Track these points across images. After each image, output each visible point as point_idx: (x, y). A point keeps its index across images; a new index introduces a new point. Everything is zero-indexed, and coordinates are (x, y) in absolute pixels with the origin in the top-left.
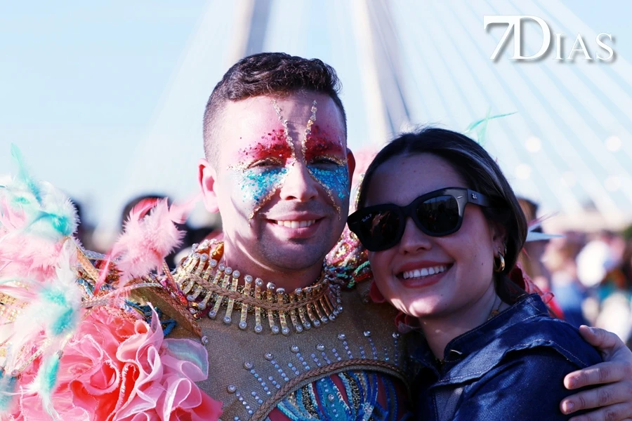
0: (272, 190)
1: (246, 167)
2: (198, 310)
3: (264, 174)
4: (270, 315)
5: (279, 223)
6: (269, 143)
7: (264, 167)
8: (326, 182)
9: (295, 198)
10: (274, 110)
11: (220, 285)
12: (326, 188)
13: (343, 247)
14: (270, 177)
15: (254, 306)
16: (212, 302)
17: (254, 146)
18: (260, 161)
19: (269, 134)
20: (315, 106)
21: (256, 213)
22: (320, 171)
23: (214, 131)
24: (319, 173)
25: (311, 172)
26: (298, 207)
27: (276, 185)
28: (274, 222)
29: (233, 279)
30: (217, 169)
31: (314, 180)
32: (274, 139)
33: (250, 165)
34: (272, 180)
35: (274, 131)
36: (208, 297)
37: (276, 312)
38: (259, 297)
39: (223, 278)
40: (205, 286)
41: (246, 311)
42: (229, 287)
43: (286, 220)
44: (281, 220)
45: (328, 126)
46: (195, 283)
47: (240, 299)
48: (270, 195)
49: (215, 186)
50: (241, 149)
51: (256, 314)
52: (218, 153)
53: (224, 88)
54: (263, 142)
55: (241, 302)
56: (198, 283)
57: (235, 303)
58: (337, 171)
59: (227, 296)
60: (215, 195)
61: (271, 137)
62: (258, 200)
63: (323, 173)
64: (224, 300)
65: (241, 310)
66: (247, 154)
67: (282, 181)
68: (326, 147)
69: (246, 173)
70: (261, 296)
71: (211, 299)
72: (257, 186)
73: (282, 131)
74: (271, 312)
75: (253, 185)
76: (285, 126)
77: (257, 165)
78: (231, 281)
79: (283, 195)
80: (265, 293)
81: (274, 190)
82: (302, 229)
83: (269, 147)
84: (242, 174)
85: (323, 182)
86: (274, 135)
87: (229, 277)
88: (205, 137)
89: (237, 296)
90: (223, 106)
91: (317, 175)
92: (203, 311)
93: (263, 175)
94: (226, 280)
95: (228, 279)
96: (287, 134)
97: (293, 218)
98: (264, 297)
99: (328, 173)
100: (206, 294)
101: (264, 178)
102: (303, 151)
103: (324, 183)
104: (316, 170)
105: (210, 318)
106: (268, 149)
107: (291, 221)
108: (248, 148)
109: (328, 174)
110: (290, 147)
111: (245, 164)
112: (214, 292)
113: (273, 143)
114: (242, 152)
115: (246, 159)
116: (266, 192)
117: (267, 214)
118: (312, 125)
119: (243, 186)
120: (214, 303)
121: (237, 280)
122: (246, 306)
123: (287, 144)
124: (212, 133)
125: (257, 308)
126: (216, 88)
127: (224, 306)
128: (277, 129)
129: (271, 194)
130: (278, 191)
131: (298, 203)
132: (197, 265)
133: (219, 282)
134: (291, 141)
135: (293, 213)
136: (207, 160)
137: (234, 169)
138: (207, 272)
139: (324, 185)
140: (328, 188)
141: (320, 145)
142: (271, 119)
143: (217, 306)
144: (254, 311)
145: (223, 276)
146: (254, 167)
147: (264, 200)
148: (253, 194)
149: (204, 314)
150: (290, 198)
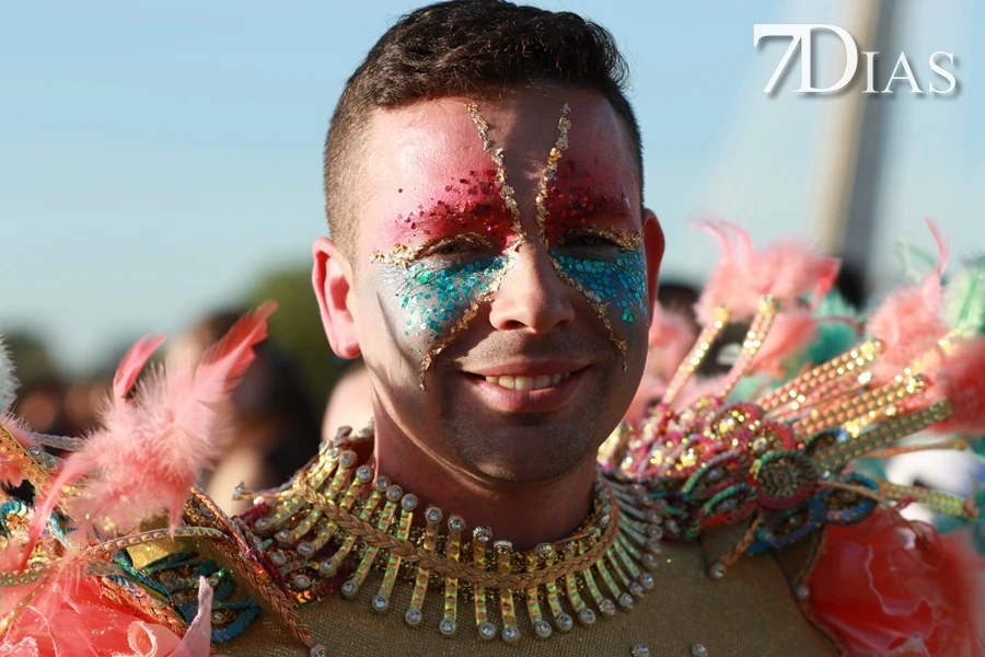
0: (470, 308)
1: (411, 257)
2: (318, 578)
3: (452, 270)
4: (480, 597)
5: (489, 379)
6: (462, 202)
7: (453, 256)
8: (594, 286)
9: (523, 325)
10: (475, 126)
11: (375, 526)
12: (593, 301)
13: (691, 450)
14: (465, 279)
15: (445, 575)
16: (353, 560)
17: (427, 208)
18: (442, 243)
19: (462, 181)
20: (567, 117)
21: (436, 359)
22: (581, 262)
23: (345, 177)
24: (579, 267)
25: (557, 266)
26: (529, 346)
27: (480, 295)
28: (478, 378)
29: (403, 512)
30: (353, 261)
31: (566, 282)
32: (472, 192)
33: (420, 252)
34: (470, 284)
35: (472, 173)
36: (345, 549)
37: (494, 593)
38: (457, 557)
39: (382, 509)
40: (343, 524)
41: (425, 586)
42: (394, 528)
43: (504, 375)
44: (492, 376)
45: (596, 162)
46: (323, 515)
47: (414, 558)
48: (466, 319)
49: (351, 300)
50: (401, 217)
51: (448, 594)
52: (354, 224)
53: (366, 82)
54: (447, 198)
55: (414, 564)
56: (328, 514)
57: (401, 567)
58: (619, 262)
59: (386, 550)
60: (350, 318)
61: (467, 187)
62: (437, 329)
63: (588, 268)
64: (379, 557)
65: (414, 581)
66: (413, 226)
67: (493, 287)
68: (591, 208)
69: (413, 268)
70: (461, 554)
71: (352, 553)
72: (435, 300)
73: (492, 173)
74: (482, 590)
75: (428, 297)
76: (499, 162)
77: (435, 252)
78: (398, 515)
79: (496, 318)
80: (471, 548)
81: (475, 307)
82: (539, 392)
83: (462, 210)
84: (405, 272)
85: (587, 286)
86: (474, 182)
87: (395, 506)
88: (328, 190)
89: (408, 550)
90: (365, 119)
91: (574, 272)
92: (329, 580)
93: (447, 274)
94: (388, 513)
95: (392, 512)
96: (502, 179)
97: (518, 370)
98: (468, 556)
99: (600, 266)
100: (342, 542)
101: (451, 282)
102: (540, 219)
103: (590, 289)
104: (570, 260)
105: (343, 597)
106: (459, 215)
107: (514, 376)
108: (416, 212)
109: (601, 270)
110: (508, 211)
111: (410, 249)
112: (359, 538)
113: (470, 200)
114: (402, 222)
115: (413, 238)
116: (456, 311)
117: (461, 360)
118: (559, 160)
119: (406, 300)
120: (358, 561)
121: (411, 515)
122: (427, 573)
123: (504, 202)
124: (340, 180)
125: (450, 581)
126: (351, 80)
127: (377, 571)
128: (480, 168)
129: (469, 316)
130: (486, 309)
131: (530, 336)
132: (333, 474)
133: (374, 515)
134: (513, 197)
135: (518, 359)
136: (332, 242)
137: (387, 260)
138: (349, 493)
139: (590, 294)
140: (599, 300)
141: (577, 205)
142: (466, 148)
143: (362, 571)
144: (443, 585)
145: (381, 504)
146: (428, 255)
147: (453, 331)
148: (426, 316)
149: (331, 587)
150: (512, 324)
